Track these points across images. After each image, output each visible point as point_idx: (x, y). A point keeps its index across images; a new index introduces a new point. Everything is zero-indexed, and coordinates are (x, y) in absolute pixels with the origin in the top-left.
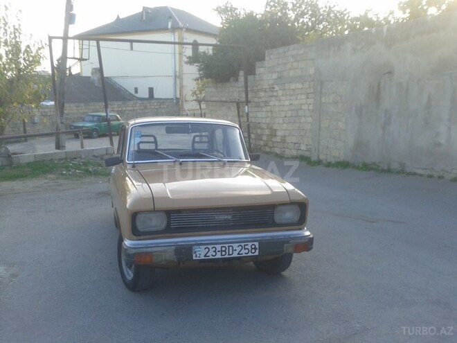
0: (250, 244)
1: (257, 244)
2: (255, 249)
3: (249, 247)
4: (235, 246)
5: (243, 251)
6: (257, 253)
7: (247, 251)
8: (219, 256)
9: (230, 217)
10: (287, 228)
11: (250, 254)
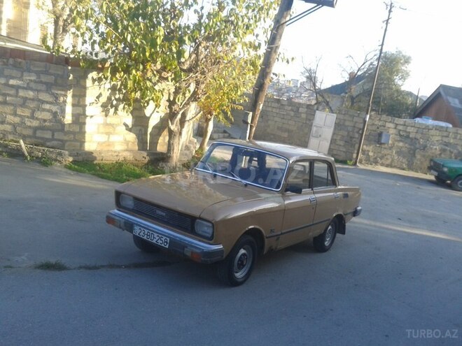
0: (165, 238)
1: (168, 239)
2: (167, 242)
3: (163, 239)
4: (156, 235)
5: (159, 241)
6: (167, 247)
7: (161, 242)
8: (145, 238)
9: (164, 214)
10: (204, 240)
11: (163, 245)
